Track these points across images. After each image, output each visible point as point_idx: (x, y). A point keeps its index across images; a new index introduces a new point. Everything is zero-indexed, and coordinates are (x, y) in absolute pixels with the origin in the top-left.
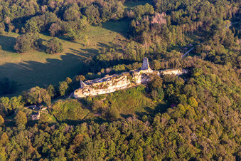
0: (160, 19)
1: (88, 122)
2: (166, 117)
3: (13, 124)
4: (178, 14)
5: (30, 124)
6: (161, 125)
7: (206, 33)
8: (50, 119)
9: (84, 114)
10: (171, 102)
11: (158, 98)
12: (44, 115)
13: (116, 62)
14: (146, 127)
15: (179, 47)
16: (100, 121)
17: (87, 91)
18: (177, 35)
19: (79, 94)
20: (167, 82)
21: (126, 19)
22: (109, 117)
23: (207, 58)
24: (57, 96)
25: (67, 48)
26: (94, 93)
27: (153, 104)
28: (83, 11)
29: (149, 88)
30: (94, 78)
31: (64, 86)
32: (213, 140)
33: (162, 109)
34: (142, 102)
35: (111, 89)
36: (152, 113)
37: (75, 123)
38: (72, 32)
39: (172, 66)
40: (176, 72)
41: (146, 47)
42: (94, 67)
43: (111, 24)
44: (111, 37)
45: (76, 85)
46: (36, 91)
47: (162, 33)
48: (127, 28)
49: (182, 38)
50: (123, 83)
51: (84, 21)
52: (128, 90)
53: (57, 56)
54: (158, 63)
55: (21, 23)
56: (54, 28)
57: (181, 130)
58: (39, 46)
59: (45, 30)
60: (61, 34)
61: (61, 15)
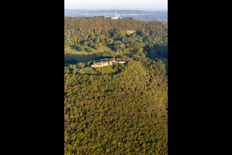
0: (123, 46)
1: (93, 74)
2: (117, 75)
3: (72, 73)
4: (128, 45)
5: (77, 73)
6: (115, 78)
7: (135, 51)
8: (83, 73)
9: (93, 72)
10: (119, 71)
11: (116, 70)
12: (82, 71)
13: (106, 57)
14: (110, 78)
15: (127, 55)
16: (97, 75)
17: (95, 66)
19: (92, 66)
20: (119, 65)
21: (113, 44)
22: (100, 74)
23: (134, 59)
24: (86, 66)
25: (94, 51)
26: (97, 66)
27: (114, 71)
28: (101, 41)
29: (113, 67)
30: (98, 62)
31: (89, 63)
32: (130, 84)
33: (116, 73)
34: (111, 70)
35: (102, 66)
36: (113, 74)
37: (89, 75)
38: (96, 47)
40: (123, 62)
41: (117, 54)
42: (99, 58)
43: (108, 46)
44: (108, 49)
45: (92, 63)
46: (80, 64)
47: (123, 50)
48: (113, 47)
49: (128, 52)
50: (106, 64)
51: (101, 44)
52: (107, 66)
53: (91, 54)
54: (118, 59)
55: (82, 42)
56: (92, 45)
57: (120, 80)
58: (86, 50)
59: (89, 45)
60: (93, 47)
61: (94, 41)
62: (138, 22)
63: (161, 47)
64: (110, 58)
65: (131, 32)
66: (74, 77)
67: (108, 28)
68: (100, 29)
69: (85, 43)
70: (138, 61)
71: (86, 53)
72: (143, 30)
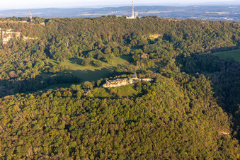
0: (145, 56)
1: (107, 98)
2: (141, 99)
3: (76, 97)
4: (153, 54)
5: (83, 97)
6: (139, 102)
7: (164, 63)
8: (92, 96)
9: (106, 95)
10: (144, 92)
11: (139, 91)
12: (89, 94)
13: (124, 73)
14: (132, 103)
15: (151, 69)
16: (112, 98)
17: (108, 85)
18: (151, 63)
19: (105, 86)
20: (144, 84)
21: (131, 55)
22: (117, 97)
23: (163, 75)
24: (96, 86)
25: (104, 65)
26: (111, 86)
27: (136, 93)
28: (112, 50)
29: (135, 86)
30: (112, 80)
31: (99, 82)
32: (161, 110)
33: (140, 95)
34: (132, 91)
35: (119, 85)
36: (135, 97)
37: (101, 98)
38: (107, 59)
39: (147, 77)
40: (148, 80)
41: (137, 68)
42: (113, 75)
43: (124, 57)
44: (123, 62)
45: (104, 82)
46: (87, 83)
47: (145, 62)
48: (130, 59)
49: (153, 65)
50: (124, 83)
51: (112, 54)
52: (126, 86)
53: (99, 69)
54: (140, 75)
55: (86, 53)
56: (100, 56)
57: (147, 105)
58: (92, 63)
59: (96, 57)
60: (102, 59)
61: (103, 51)
62: (165, 22)
63: (202, 56)
64: (128, 73)
65: (156, 36)
66: (79, 102)
67: (121, 32)
68: (111, 33)
69: (91, 54)
70: (170, 77)
71: (92, 69)
72: (173, 33)
